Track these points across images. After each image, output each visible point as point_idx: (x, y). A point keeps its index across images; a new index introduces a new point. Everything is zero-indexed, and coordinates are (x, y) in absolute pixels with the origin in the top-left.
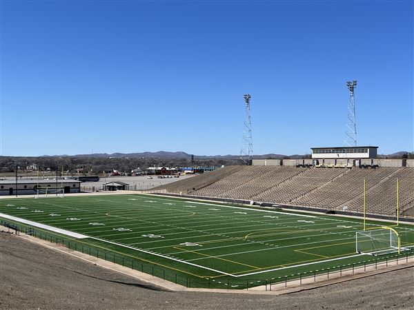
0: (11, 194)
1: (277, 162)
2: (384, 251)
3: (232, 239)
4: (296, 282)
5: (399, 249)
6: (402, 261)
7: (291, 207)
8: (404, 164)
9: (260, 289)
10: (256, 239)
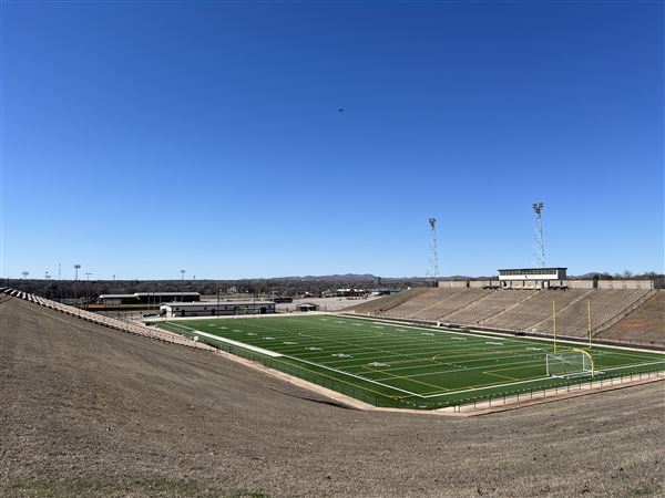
0: (213, 315)
1: (463, 284)
2: (576, 374)
3: (419, 360)
4: (485, 404)
5: (593, 372)
6: (597, 385)
7: (479, 329)
8: (595, 285)
9: (449, 411)
10: (443, 361)
